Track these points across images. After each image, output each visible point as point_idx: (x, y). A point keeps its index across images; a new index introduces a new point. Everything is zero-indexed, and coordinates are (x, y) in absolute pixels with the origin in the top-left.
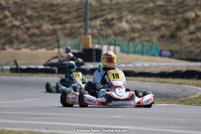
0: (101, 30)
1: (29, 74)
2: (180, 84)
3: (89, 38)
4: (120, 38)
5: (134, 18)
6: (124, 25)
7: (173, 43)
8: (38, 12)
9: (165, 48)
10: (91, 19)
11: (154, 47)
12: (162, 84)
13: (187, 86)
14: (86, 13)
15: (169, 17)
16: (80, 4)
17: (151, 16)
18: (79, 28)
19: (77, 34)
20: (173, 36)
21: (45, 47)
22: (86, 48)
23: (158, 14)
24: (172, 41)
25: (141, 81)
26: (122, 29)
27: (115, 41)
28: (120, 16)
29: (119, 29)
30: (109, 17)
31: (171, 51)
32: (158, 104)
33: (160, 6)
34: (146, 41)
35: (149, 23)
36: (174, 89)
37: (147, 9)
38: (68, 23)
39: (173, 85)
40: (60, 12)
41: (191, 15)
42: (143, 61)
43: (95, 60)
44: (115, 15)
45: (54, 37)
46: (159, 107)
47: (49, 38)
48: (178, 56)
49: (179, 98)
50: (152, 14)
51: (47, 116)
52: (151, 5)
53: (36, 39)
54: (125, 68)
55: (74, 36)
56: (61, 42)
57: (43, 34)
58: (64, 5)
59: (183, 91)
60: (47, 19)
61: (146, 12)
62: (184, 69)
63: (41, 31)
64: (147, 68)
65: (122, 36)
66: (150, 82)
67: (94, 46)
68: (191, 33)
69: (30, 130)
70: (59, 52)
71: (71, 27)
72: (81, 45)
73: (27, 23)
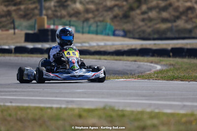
0: (56, 11)
2: (135, 61)
3: (44, 18)
4: (74, 19)
6: (78, 6)
7: (126, 23)
9: (118, 28)
11: (108, 27)
12: (118, 62)
13: (142, 63)
18: (33, 9)
19: (31, 15)
22: (42, 28)
24: (125, 21)
25: (96, 59)
26: (76, 10)
29: (73, 9)
31: (124, 31)
34: (100, 21)
35: (102, 4)
36: (130, 66)
38: (23, 4)
39: (129, 62)
42: (98, 40)
43: (50, 41)
45: (9, 18)
46: (118, 82)
47: (4, 19)
48: (131, 35)
49: (135, 74)
54: (81, 47)
55: (29, 17)
56: (17, 23)
59: (138, 67)
62: (139, 47)
64: (102, 47)
65: (77, 17)
66: (106, 60)
67: (49, 27)
68: (143, 13)
70: (14, 33)
71: (25, 8)
72: (36, 26)
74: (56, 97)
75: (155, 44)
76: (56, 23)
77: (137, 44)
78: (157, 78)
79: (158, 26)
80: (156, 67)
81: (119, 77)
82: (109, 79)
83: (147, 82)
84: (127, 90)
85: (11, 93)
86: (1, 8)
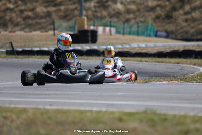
0: (96, 11)
1: (25, 56)
2: (178, 63)
3: (84, 19)
4: (114, 19)
6: (119, 6)
7: (169, 23)
9: (160, 29)
11: (150, 28)
12: (160, 63)
13: (185, 65)
18: (73, 10)
19: (71, 16)
20: (168, 17)
21: (39, 29)
22: (82, 29)
24: (168, 21)
25: (138, 61)
26: (117, 10)
29: (114, 10)
31: (166, 32)
32: (158, 82)
34: (141, 22)
35: (143, 4)
36: (172, 69)
38: (63, 5)
39: (171, 64)
42: (139, 41)
43: (90, 42)
45: (48, 19)
46: (159, 84)
47: (44, 20)
48: (174, 36)
49: (177, 77)
53: (30, 22)
54: (122, 48)
55: (68, 18)
56: (56, 25)
57: (37, 16)
59: (181, 70)
62: (181, 49)
63: (34, 14)
64: (144, 48)
65: (117, 17)
66: (147, 62)
67: (89, 28)
68: (186, 13)
70: (54, 35)
71: (65, 8)
72: (76, 27)
73: (20, 5)
74: (96, 100)
75: (198, 46)
76: (96, 24)
77: (180, 45)
78: (201, 81)
80: (200, 70)
81: (162, 80)
82: (151, 81)
83: (190, 85)
84: (169, 93)
85: (51, 96)
86: (41, 9)
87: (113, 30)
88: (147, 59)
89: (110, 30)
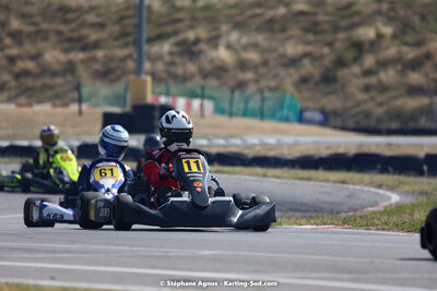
0: (173, 64)
2: (344, 182)
3: (145, 81)
4: (213, 82)
5: (245, 40)
6: (223, 54)
7: (329, 93)
8: (35, 24)
9: (311, 105)
10: (151, 41)
11: (286, 103)
12: (305, 182)
13: (357, 187)
14: (139, 26)
15: (319, 37)
16: (128, 8)
17: (281, 36)
18: (123, 59)
19: (119, 72)
20: (328, 79)
21: (49, 99)
22: (138, 102)
23: (295, 31)
24: (327, 89)
25: (258, 175)
26: (218, 63)
27: (203, 88)
28: (214, 34)
29: (212, 61)
30: (191, 35)
31: (323, 112)
32: (296, 226)
33: (301, 13)
34: (271, 89)
35: (275, 50)
36: (329, 194)
37: (271, 21)
38: (101, 48)
39: (329, 184)
40: (83, 25)
41: (367, 33)
42: (263, 132)
44: (202, 32)
45: (69, 77)
46: (296, 231)
47: (59, 80)
48: (339, 122)
49: (339, 213)
50: (284, 30)
51: (54, 252)
52: (282, 11)
53: (30, 82)
54: (225, 146)
55: (113, 76)
56: (85, 91)
57: (45, 71)
58: (92, 9)
59: (349, 197)
60: (54, 38)
61: (269, 26)
62: (352, 151)
63: (39, 65)
64: (272, 147)
65: (219, 78)
66: (278, 177)
67: (157, 99)
68: (367, 73)
69: (16, 281)
70: (80, 113)
71: (106, 57)
72: (129, 97)
73: (9, 47)
74: (154, 267)
75: (389, 145)
77: (349, 142)
78: (386, 227)
79: (399, 102)
80: (390, 198)
81: (303, 221)
82: (280, 224)
83: (362, 234)
84: (314, 254)
86: (53, 56)
87: (209, 105)
88: (277, 171)
89: (202, 106)
